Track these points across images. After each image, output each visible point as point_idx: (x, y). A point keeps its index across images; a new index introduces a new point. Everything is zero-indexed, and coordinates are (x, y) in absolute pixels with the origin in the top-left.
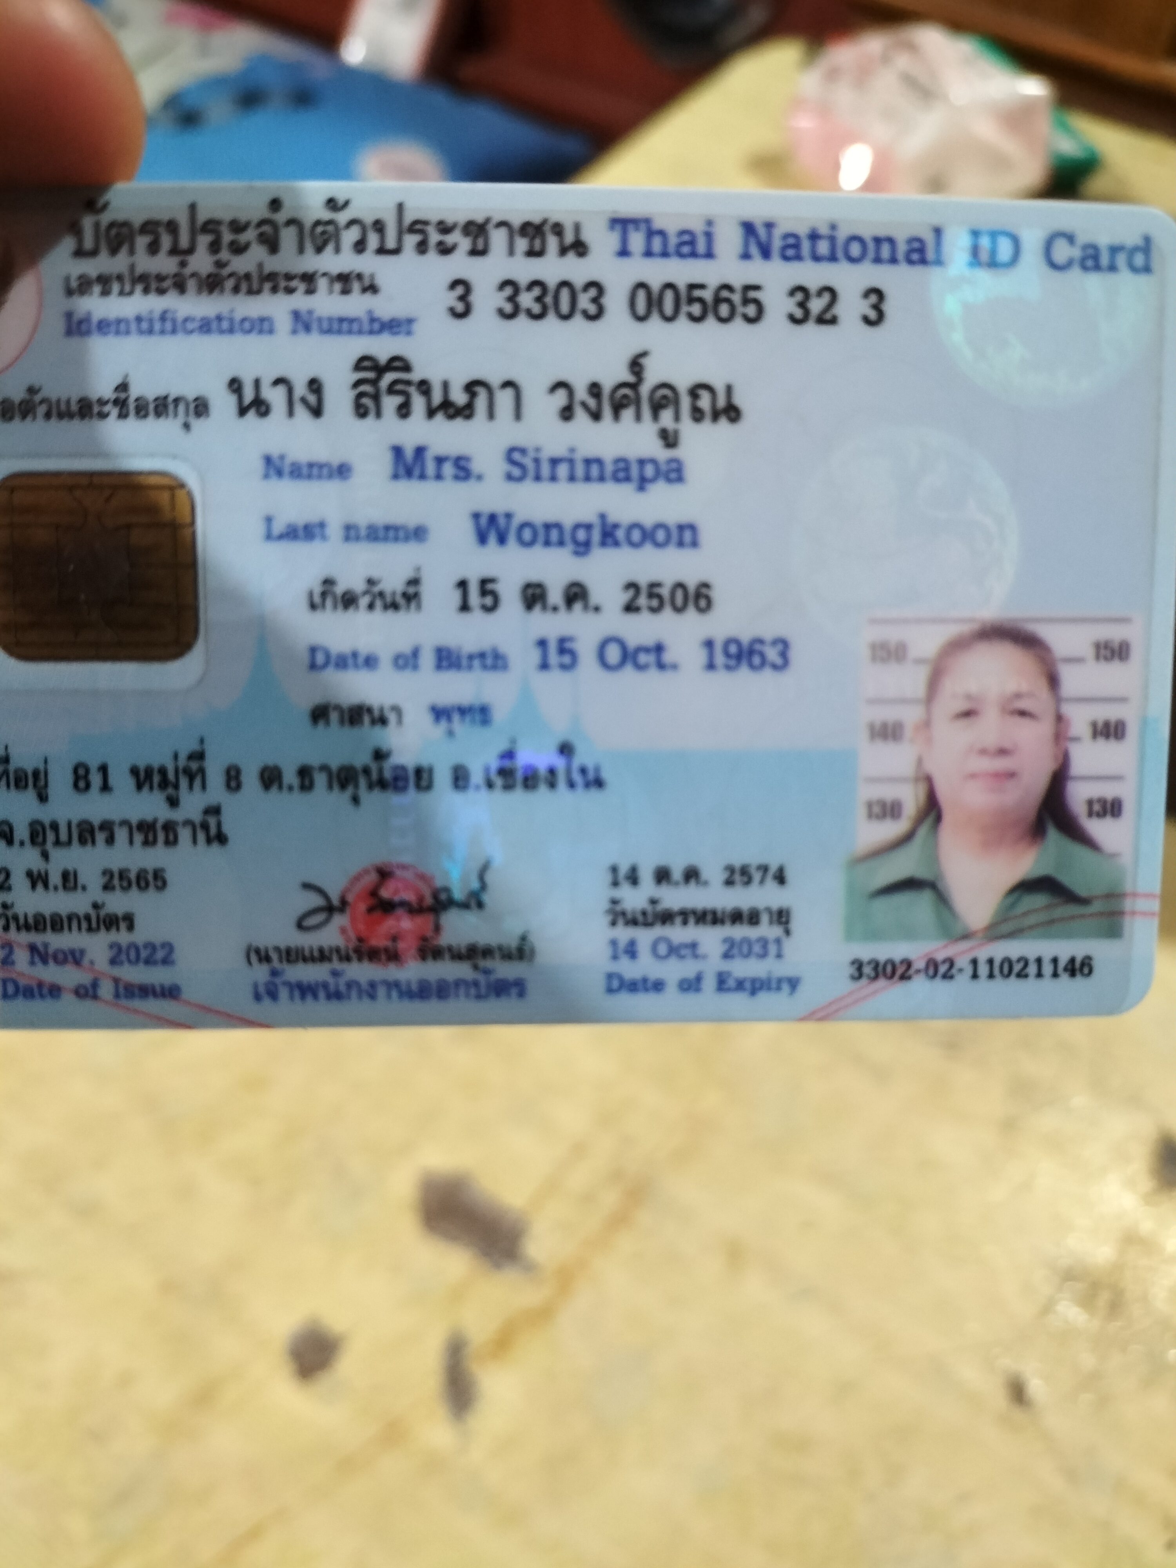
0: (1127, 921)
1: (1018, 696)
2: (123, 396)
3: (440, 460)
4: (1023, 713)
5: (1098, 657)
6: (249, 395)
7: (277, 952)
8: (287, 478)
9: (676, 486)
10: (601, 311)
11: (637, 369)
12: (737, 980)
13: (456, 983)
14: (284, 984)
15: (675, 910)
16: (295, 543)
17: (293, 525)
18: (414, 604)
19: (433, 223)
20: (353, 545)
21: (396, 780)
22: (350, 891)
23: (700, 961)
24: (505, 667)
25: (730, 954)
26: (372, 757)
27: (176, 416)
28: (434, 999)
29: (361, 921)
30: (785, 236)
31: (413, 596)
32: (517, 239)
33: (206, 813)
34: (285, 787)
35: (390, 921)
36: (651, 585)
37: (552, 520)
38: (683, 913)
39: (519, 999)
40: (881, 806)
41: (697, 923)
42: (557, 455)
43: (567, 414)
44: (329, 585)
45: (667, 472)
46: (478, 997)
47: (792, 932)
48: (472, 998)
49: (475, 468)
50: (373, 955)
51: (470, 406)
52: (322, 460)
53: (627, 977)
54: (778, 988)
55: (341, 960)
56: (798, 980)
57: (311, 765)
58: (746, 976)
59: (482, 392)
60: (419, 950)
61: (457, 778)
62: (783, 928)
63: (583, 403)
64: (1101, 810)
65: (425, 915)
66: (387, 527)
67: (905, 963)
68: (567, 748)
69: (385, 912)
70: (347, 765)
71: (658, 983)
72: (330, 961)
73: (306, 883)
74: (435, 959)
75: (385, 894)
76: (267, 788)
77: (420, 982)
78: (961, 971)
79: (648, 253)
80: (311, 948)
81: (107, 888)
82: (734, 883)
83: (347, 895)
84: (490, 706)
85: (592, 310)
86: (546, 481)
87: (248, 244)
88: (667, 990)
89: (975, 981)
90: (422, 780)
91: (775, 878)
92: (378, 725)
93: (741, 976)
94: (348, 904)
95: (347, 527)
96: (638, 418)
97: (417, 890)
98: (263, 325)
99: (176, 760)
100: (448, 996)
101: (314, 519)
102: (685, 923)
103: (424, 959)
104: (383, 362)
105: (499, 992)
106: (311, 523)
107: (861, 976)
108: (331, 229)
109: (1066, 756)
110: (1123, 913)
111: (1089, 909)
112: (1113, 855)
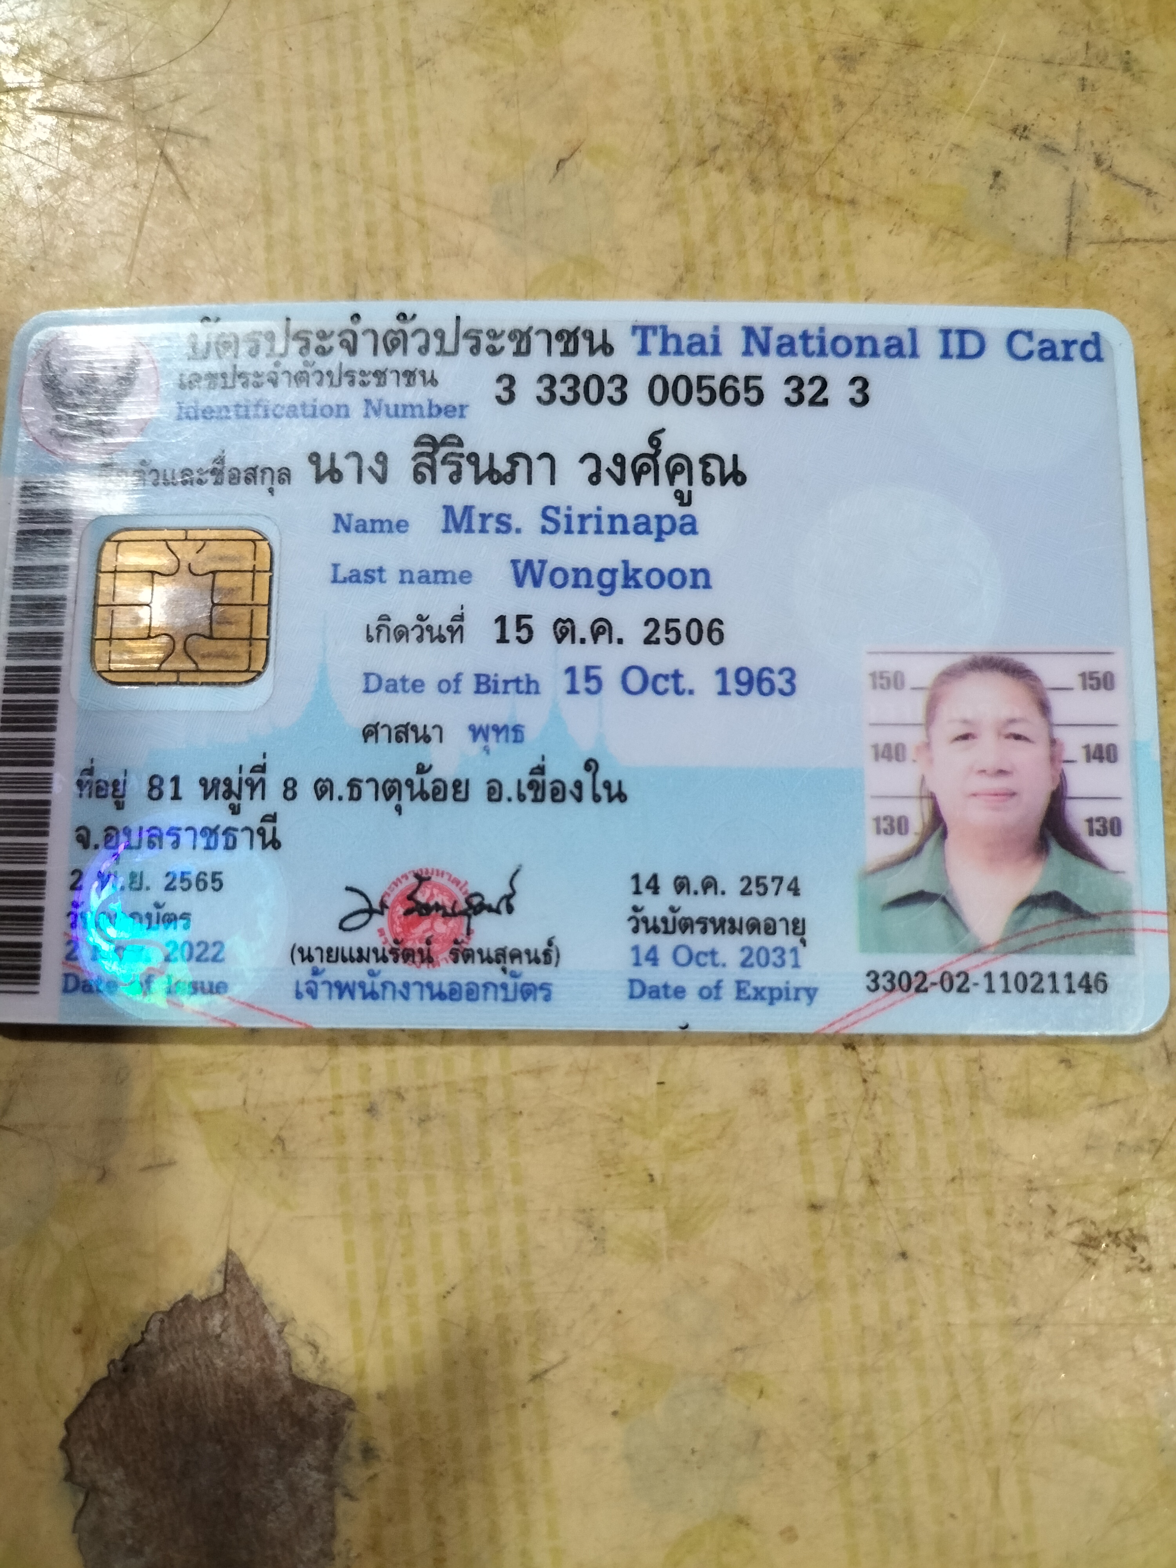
1: (1012, 721)
2: (219, 467)
3: (484, 517)
4: (1018, 737)
5: (1084, 688)
6: (325, 466)
7: (319, 951)
8: (353, 533)
9: (691, 536)
10: (624, 397)
11: (655, 443)
12: (756, 989)
13: (486, 986)
14: (324, 983)
15: (695, 919)
16: (357, 585)
17: (356, 570)
18: (457, 637)
19: (485, 331)
20: (407, 587)
21: (436, 791)
22: (389, 895)
23: (720, 969)
24: (537, 692)
25: (748, 963)
26: (415, 770)
27: (263, 483)
28: (464, 1001)
29: (398, 923)
30: (781, 337)
31: (457, 630)
32: (554, 342)
33: (263, 820)
34: (335, 797)
35: (425, 924)
36: (669, 621)
37: (581, 566)
38: (702, 921)
39: (545, 1003)
40: (888, 821)
41: (716, 932)
42: (586, 513)
43: (595, 479)
44: (384, 620)
45: (682, 526)
46: (506, 1000)
47: (807, 943)
48: (499, 1001)
49: (515, 523)
50: (408, 956)
51: (512, 474)
52: (384, 518)
53: (648, 983)
54: (797, 998)
55: (378, 960)
56: (816, 990)
57: (360, 778)
58: (763, 985)
59: (523, 462)
60: (451, 953)
61: (492, 791)
62: (798, 938)
63: (608, 470)
64: (1101, 829)
65: (458, 919)
66: (436, 572)
67: (921, 976)
68: (592, 764)
69: (421, 914)
70: (392, 778)
71: (680, 990)
72: (368, 961)
73: (349, 886)
74: (466, 962)
75: (421, 897)
76: (319, 798)
77: (452, 984)
78: (976, 984)
79: (664, 352)
80: (351, 949)
81: (168, 888)
82: (750, 893)
83: (386, 898)
84: (523, 726)
85: (617, 396)
86: (576, 534)
87: (331, 349)
88: (687, 997)
89: (991, 995)
90: (460, 792)
91: (789, 889)
92: (422, 741)
93: (760, 985)
94: (387, 907)
95: (402, 572)
96: (656, 483)
97: (451, 895)
98: (341, 411)
99: (240, 772)
100: (477, 999)
101: (376, 567)
102: (704, 931)
103: (456, 961)
104: (439, 439)
105: (526, 995)
106: (372, 568)
107: (877, 988)
108: (400, 336)
109: (1063, 777)
110: (1133, 930)
111: (1098, 925)
112: (1118, 872)
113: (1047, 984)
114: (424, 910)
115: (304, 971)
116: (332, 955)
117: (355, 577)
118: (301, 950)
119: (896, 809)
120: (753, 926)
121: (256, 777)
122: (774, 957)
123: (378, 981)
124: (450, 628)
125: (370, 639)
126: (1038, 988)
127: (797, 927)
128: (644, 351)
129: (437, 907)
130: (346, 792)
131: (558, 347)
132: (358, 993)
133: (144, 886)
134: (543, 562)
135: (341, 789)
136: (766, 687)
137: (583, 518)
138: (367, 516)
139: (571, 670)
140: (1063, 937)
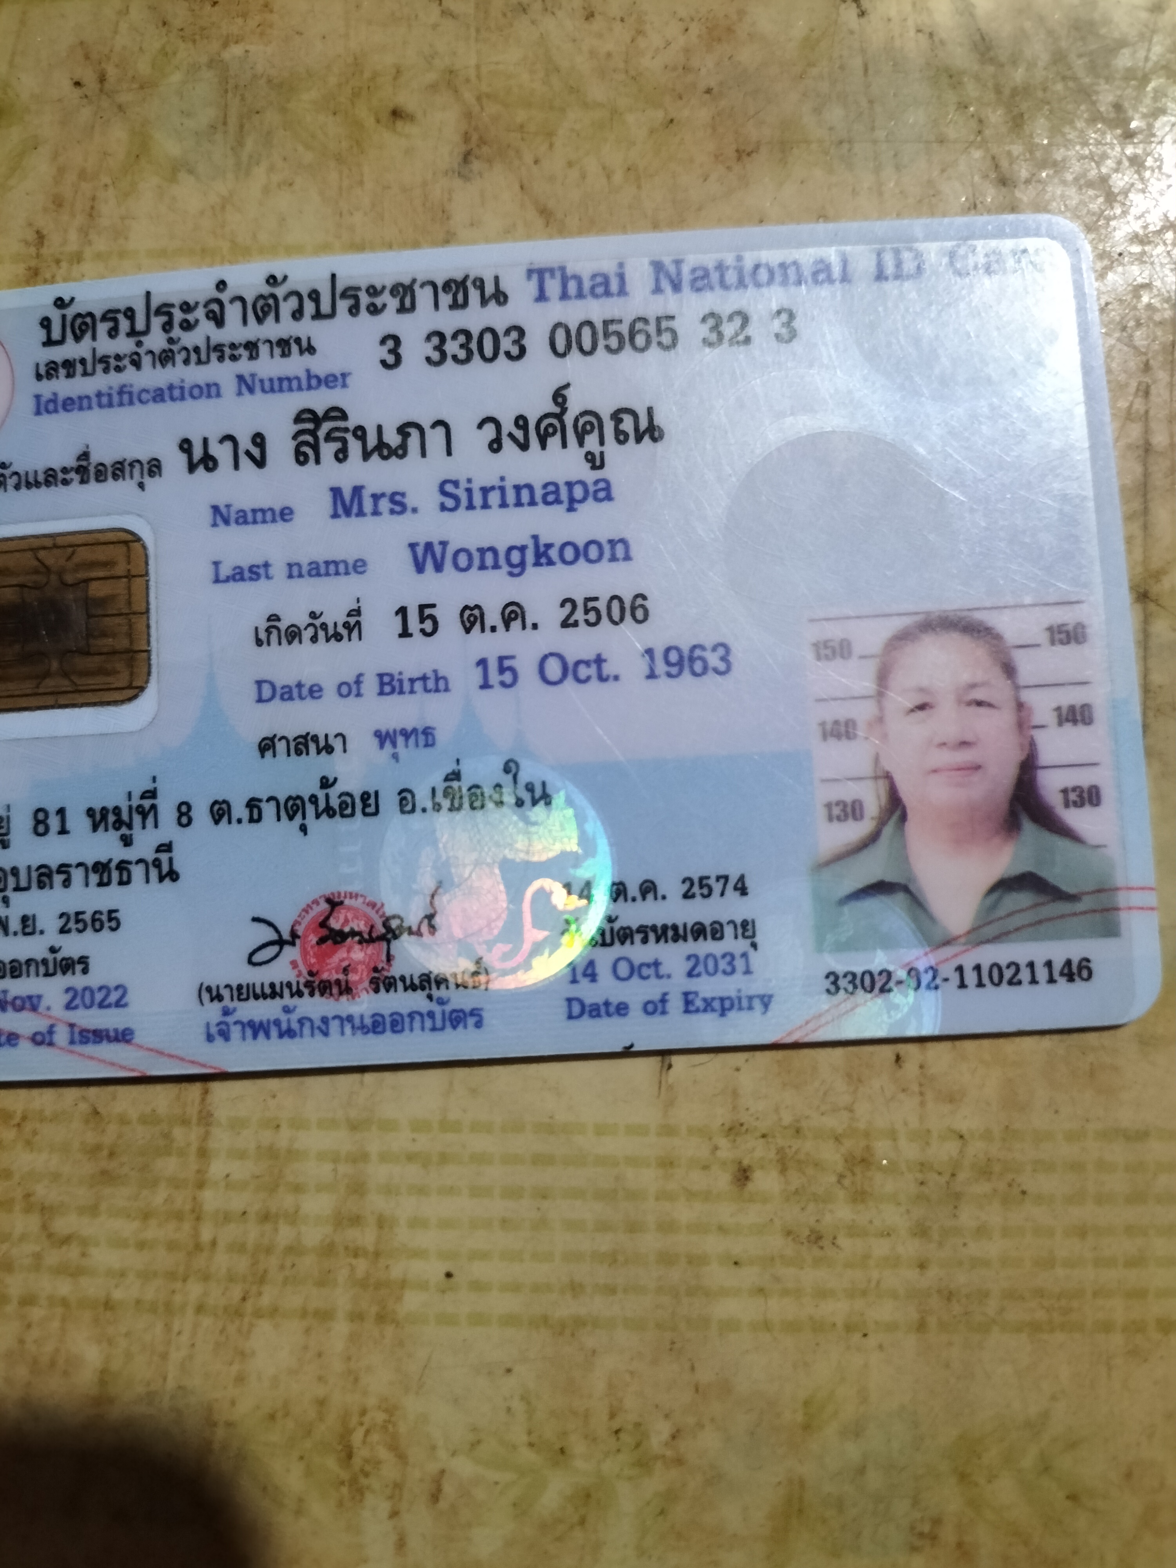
0: (1123, 916)
1: (973, 686)
2: (84, 463)
3: (376, 497)
4: (979, 704)
5: (1053, 643)
6: (198, 453)
7: (228, 990)
8: (233, 525)
9: (605, 504)
10: (523, 351)
11: (560, 400)
12: (705, 1000)
13: (411, 1015)
14: (236, 1023)
15: (634, 928)
16: (241, 584)
17: (239, 567)
18: (355, 634)
19: (364, 288)
20: (296, 582)
21: (343, 805)
22: (300, 923)
23: (664, 981)
24: (447, 690)
25: (695, 972)
26: (319, 785)
27: (132, 477)
28: (388, 1033)
29: (311, 953)
30: (694, 270)
31: (354, 626)
32: (441, 295)
33: (158, 850)
34: (234, 820)
35: (342, 953)
36: (588, 600)
37: (486, 545)
38: (643, 930)
39: (477, 1030)
40: (841, 807)
41: (658, 940)
42: (488, 484)
43: (495, 446)
44: (273, 620)
45: (596, 492)
46: (434, 1029)
47: (759, 946)
48: (427, 1031)
49: (410, 502)
50: (325, 988)
51: (404, 446)
52: (265, 506)
53: (588, 1001)
54: (750, 1008)
55: (292, 996)
56: (770, 997)
57: (260, 797)
58: (714, 995)
59: (414, 433)
60: (371, 982)
61: (404, 802)
62: (749, 941)
63: (510, 435)
64: (1078, 799)
65: (376, 945)
66: (327, 563)
67: (884, 974)
68: (512, 765)
69: (336, 943)
70: (294, 795)
71: (622, 1006)
72: (282, 996)
73: (256, 916)
74: (388, 991)
75: (335, 924)
76: (217, 822)
77: (374, 1015)
78: (946, 980)
79: (564, 296)
80: (262, 985)
81: (63, 931)
82: (693, 896)
83: (297, 927)
84: (434, 729)
85: (515, 351)
86: (478, 508)
87: (197, 321)
88: (632, 1013)
89: (963, 991)
90: (370, 805)
91: (736, 888)
92: (324, 753)
93: (708, 995)
94: (299, 937)
95: (290, 566)
96: (564, 445)
97: (368, 919)
98: (211, 390)
99: (130, 799)
100: (402, 1030)
101: (259, 561)
102: (645, 941)
103: (377, 991)
104: (320, 413)
105: (455, 1023)
106: (256, 564)
107: (838, 989)
108: (271, 301)
109: (1032, 744)
110: (1117, 909)
111: (1079, 907)
112: (1098, 847)
113: (1025, 975)
114: (338, 937)
115: (213, 1011)
116: (244, 993)
117: (239, 575)
118: (209, 989)
119: (848, 792)
120: (699, 931)
121: (147, 803)
122: (723, 965)
123: (294, 1017)
124: (346, 625)
125: (259, 642)
126: (1015, 980)
127: (746, 928)
128: (542, 297)
129: (353, 933)
130: (244, 814)
131: (445, 299)
132: (274, 1032)
133: (38, 929)
134: (444, 544)
135: (239, 810)
136: (698, 667)
137: (485, 491)
138: (247, 506)
139: (482, 663)
140: (1040, 922)
